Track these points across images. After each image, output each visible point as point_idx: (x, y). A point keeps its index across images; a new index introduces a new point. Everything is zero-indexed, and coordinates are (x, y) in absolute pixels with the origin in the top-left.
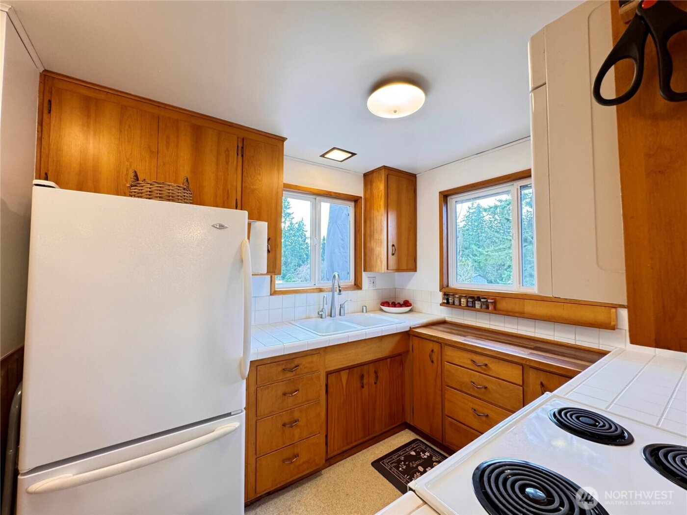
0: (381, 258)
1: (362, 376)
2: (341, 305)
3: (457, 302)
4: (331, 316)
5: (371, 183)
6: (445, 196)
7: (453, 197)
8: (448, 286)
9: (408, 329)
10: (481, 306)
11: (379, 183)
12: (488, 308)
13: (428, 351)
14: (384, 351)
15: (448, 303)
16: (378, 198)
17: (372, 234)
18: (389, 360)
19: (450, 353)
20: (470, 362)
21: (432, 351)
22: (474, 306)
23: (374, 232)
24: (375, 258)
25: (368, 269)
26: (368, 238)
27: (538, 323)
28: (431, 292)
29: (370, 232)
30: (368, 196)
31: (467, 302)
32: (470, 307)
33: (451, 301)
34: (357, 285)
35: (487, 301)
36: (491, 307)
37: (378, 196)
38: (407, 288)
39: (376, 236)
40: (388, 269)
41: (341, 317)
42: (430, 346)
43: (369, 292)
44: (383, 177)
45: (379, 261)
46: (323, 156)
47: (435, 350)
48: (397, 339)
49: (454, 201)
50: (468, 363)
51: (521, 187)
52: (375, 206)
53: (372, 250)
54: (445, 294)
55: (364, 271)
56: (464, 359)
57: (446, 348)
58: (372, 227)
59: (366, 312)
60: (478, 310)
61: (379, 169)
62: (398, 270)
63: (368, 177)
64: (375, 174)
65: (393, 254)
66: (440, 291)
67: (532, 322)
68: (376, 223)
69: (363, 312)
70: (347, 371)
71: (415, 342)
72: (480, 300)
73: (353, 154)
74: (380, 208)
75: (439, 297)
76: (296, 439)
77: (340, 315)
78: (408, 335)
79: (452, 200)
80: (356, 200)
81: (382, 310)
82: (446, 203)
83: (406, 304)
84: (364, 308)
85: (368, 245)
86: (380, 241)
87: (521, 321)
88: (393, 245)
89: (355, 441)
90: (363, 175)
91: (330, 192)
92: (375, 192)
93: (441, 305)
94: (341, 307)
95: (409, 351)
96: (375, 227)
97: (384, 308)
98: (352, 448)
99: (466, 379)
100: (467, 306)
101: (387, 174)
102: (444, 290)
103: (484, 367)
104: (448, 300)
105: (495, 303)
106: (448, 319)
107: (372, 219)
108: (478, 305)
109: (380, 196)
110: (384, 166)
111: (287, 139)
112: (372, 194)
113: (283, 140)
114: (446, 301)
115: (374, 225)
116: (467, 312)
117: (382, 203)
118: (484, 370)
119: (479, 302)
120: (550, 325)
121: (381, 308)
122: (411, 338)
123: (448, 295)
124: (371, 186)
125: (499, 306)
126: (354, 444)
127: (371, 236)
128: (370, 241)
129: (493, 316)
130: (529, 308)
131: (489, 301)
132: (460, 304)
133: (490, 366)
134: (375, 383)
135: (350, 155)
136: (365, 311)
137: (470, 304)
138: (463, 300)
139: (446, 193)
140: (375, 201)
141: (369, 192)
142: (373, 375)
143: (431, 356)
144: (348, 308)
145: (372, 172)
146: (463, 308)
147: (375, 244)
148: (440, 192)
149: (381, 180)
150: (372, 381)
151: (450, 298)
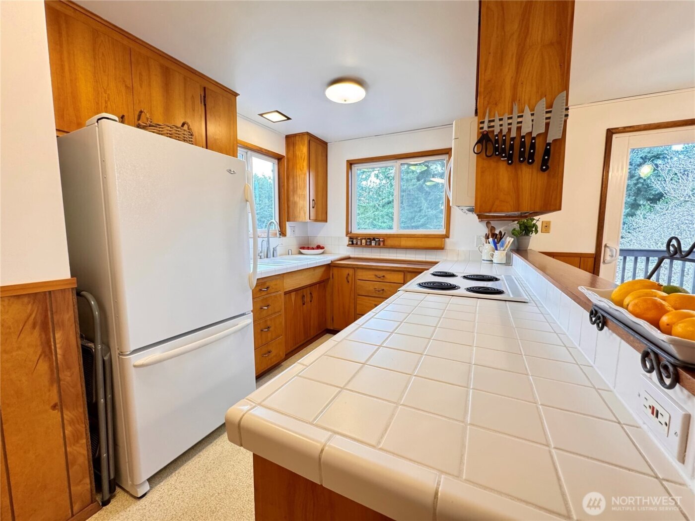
0: (304, 210)
1: (303, 296)
2: (274, 248)
3: (359, 243)
4: (267, 257)
5: (294, 145)
6: (351, 164)
7: (356, 165)
8: (351, 232)
9: (330, 262)
10: (376, 244)
11: (302, 147)
12: (379, 244)
13: (345, 275)
14: (316, 277)
15: (353, 244)
16: (301, 159)
17: (295, 189)
18: (318, 285)
19: (361, 274)
20: (373, 276)
21: (348, 274)
22: (371, 244)
23: (297, 188)
24: (298, 210)
25: (291, 219)
26: (291, 193)
27: (408, 251)
28: (339, 237)
29: (294, 188)
30: (290, 156)
31: (366, 242)
32: (368, 245)
33: (355, 242)
34: (283, 233)
35: (379, 240)
36: (382, 244)
37: (301, 157)
38: (319, 235)
39: (299, 192)
40: (310, 219)
41: (274, 258)
42: (346, 272)
43: (291, 239)
44: (306, 142)
45: (302, 213)
46: (261, 115)
47: (350, 274)
48: (323, 269)
49: (356, 168)
50: (373, 278)
51: (401, 164)
52: (298, 167)
53: (295, 203)
54: (350, 238)
55: (287, 221)
56: (369, 275)
57: (358, 270)
58: (295, 183)
59: (292, 254)
60: (374, 247)
61: (303, 134)
62: (316, 220)
63: (291, 140)
64: (297, 137)
65: (313, 207)
66: (346, 236)
67: (404, 251)
68: (300, 182)
69: (289, 254)
70: (295, 293)
71: (335, 271)
72: (375, 240)
73: (289, 119)
74: (303, 168)
75: (346, 240)
76: (269, 339)
77: (273, 256)
78: (330, 267)
79: (355, 168)
80: (279, 158)
81: (301, 253)
82: (351, 169)
83: (319, 247)
84: (290, 251)
85: (291, 199)
86: (303, 196)
87: (399, 251)
88: (313, 200)
89: (300, 342)
90: (285, 136)
91: (261, 149)
92: (298, 153)
93: (348, 246)
94: (274, 250)
95: (329, 278)
96: (298, 184)
97: (302, 251)
98: (298, 348)
99: (371, 288)
100: (366, 244)
101: (309, 139)
102: (349, 235)
103: (382, 278)
104: (352, 242)
105: (384, 241)
106: (352, 256)
107: (295, 178)
108: (373, 243)
109: (303, 157)
110: (307, 132)
111: (239, 95)
112: (294, 155)
113: (236, 95)
114: (351, 243)
115: (297, 182)
116: (365, 249)
117: (305, 164)
118: (383, 279)
119: (374, 242)
120: (413, 251)
121: (300, 251)
122: (331, 269)
123: (352, 238)
124: (294, 148)
125: (386, 243)
126: (299, 344)
127: (295, 191)
128: (293, 195)
129: (382, 250)
130: (404, 243)
131: (381, 240)
132: (361, 244)
133: (385, 276)
134: (311, 301)
135: (286, 119)
136: (290, 253)
137: (368, 244)
138: (364, 241)
139: (352, 162)
140: (297, 161)
141: (291, 152)
142: (309, 296)
143: (347, 278)
144: (279, 251)
145: (295, 135)
146: (364, 247)
147: (298, 199)
148: (347, 161)
149: (304, 144)
150: (309, 300)
151: (354, 240)
